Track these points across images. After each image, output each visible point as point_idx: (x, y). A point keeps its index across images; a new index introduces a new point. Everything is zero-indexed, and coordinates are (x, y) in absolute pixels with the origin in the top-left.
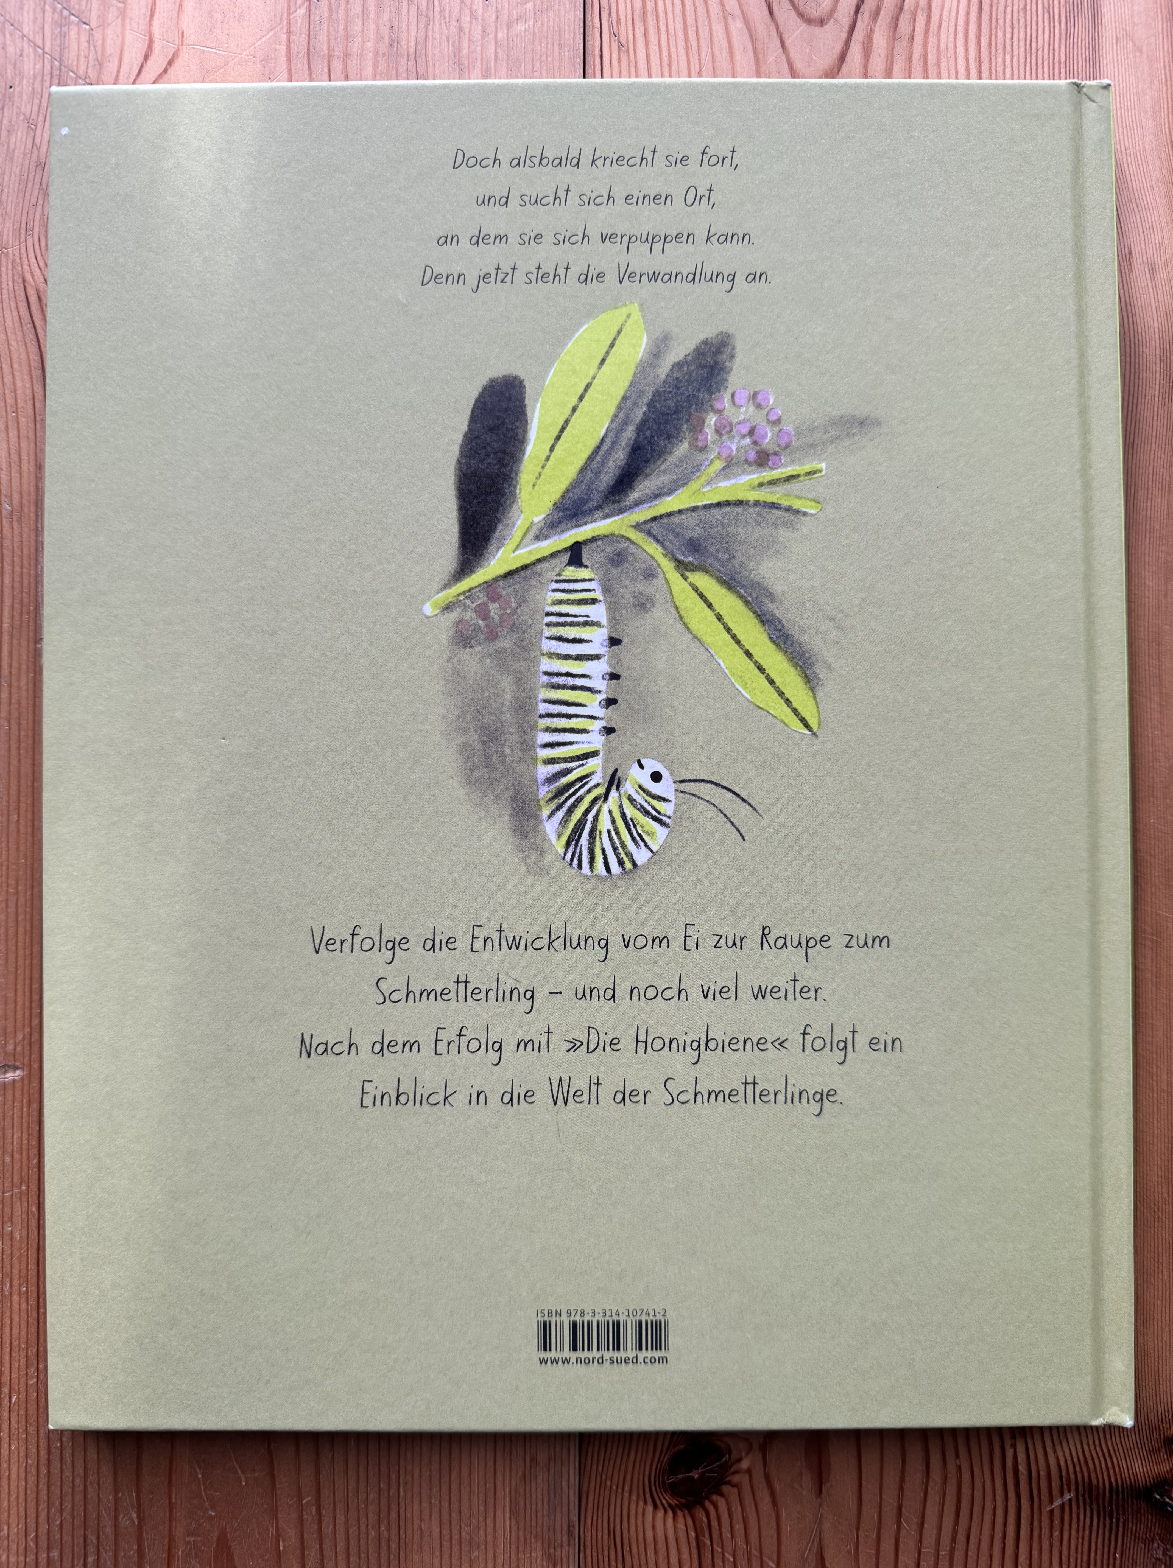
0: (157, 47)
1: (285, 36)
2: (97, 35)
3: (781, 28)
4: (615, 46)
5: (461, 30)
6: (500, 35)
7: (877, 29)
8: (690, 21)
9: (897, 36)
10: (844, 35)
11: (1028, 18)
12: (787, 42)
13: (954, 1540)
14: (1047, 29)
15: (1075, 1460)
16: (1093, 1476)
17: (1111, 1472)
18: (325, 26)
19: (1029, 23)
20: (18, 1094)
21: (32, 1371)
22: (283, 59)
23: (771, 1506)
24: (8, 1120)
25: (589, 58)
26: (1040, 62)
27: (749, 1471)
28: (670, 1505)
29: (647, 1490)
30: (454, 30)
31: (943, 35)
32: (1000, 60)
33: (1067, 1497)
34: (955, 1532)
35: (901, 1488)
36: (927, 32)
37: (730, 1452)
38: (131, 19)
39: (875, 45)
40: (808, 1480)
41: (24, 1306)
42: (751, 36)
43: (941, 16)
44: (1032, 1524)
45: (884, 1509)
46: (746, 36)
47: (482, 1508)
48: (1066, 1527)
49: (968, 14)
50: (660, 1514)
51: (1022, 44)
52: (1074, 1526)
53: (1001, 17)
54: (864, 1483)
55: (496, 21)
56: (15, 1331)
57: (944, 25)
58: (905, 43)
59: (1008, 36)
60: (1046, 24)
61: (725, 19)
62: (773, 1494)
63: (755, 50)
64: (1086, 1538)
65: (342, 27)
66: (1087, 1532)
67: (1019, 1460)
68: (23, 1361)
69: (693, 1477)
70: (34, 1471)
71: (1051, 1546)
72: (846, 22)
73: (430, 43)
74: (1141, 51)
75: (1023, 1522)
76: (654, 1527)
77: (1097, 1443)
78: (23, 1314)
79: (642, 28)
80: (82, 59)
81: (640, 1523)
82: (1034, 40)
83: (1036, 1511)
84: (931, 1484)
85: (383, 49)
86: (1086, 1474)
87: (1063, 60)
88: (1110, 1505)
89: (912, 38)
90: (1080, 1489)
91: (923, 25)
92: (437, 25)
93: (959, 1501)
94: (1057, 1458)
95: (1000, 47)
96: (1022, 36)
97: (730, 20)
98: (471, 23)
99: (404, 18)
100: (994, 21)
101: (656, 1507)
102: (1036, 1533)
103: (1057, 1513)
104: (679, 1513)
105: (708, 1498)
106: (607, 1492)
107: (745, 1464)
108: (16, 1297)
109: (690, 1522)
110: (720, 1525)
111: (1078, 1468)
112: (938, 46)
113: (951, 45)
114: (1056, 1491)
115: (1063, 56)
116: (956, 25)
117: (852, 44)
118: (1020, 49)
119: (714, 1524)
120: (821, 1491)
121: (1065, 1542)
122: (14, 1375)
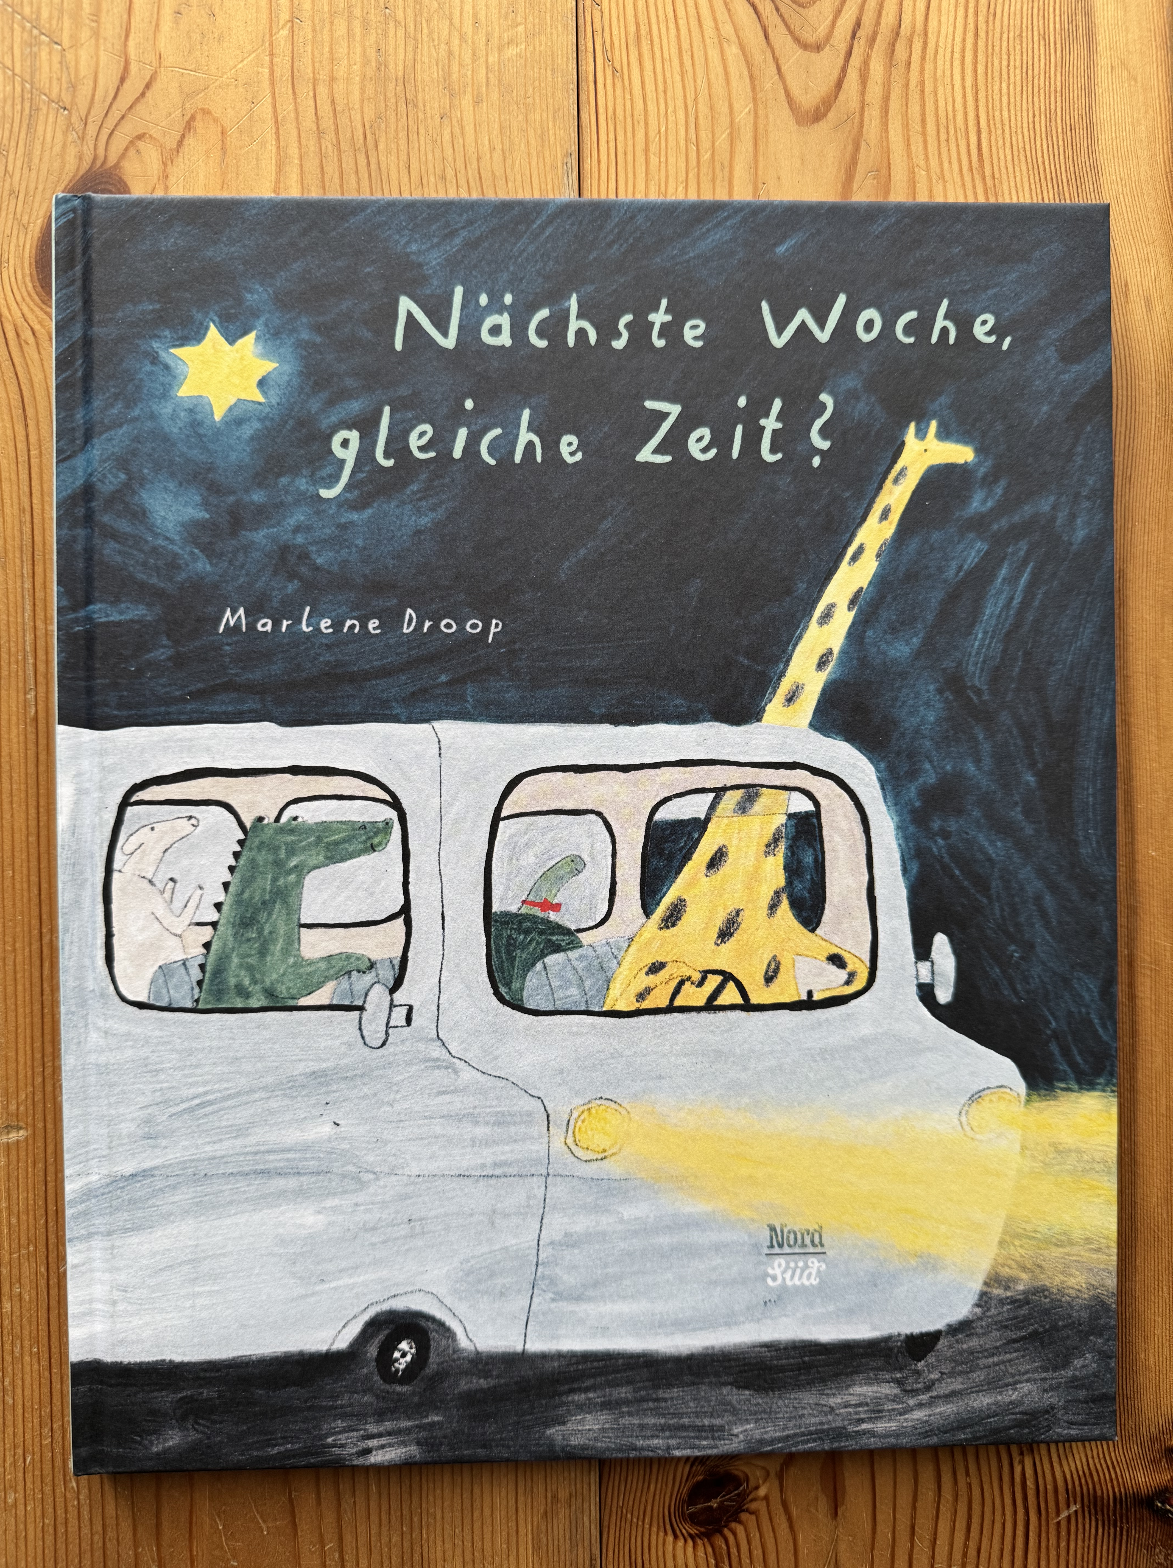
0: (134, 68)
1: (267, 58)
2: (70, 56)
3: (777, 54)
4: (609, 72)
5: (450, 53)
6: (491, 59)
7: (874, 56)
8: (685, 46)
9: (894, 63)
10: (841, 61)
11: (1024, 45)
12: (783, 69)
13: (965, 1555)
14: (1042, 56)
15: (1081, 1473)
16: (1098, 1487)
17: (1115, 1483)
18: (309, 48)
19: (1024, 50)
20: (23, 1154)
21: (46, 1430)
22: (266, 83)
23: (787, 1530)
24: (13, 1180)
25: (583, 84)
26: (1036, 90)
27: (766, 1498)
28: (690, 1535)
29: (667, 1521)
30: (443, 53)
31: (940, 62)
32: (996, 88)
33: (1073, 1508)
34: (966, 1546)
35: (914, 1508)
36: (923, 58)
37: (747, 1479)
38: (105, 39)
39: (871, 72)
40: (823, 1505)
41: (36, 1366)
42: (747, 62)
43: (937, 42)
44: (1040, 1536)
45: (898, 1528)
46: (742, 63)
47: (504, 1546)
48: (1073, 1537)
49: (964, 40)
50: (681, 1543)
51: (1018, 71)
52: (1080, 1536)
53: (997, 43)
54: (878, 1504)
55: (487, 45)
56: (28, 1392)
57: (941, 51)
58: (902, 69)
59: (1005, 63)
60: (1042, 52)
61: (721, 44)
62: (790, 1519)
63: (751, 76)
64: (1092, 1547)
65: (327, 49)
66: (1092, 1542)
67: (1027, 1475)
68: (36, 1421)
69: (711, 1507)
70: (51, 1530)
71: (1058, 1556)
72: (843, 48)
73: (418, 67)
74: (1136, 80)
75: (1031, 1534)
76: (674, 1556)
77: (1101, 1456)
78: (35, 1375)
79: (637, 53)
80: (55, 82)
81: (660, 1553)
82: (1030, 67)
83: (1043, 1523)
84: (942, 1501)
85: (370, 72)
86: (1091, 1486)
87: (1059, 89)
88: (1115, 1514)
89: (909, 64)
90: (1086, 1500)
91: (919, 52)
92: (426, 48)
93: (970, 1517)
94: (1064, 1472)
95: (996, 74)
96: (1018, 63)
97: (725, 45)
98: (460, 46)
99: (392, 41)
100: (990, 47)
101: (676, 1537)
102: (1043, 1544)
103: (1064, 1525)
104: (699, 1542)
105: (726, 1526)
106: (628, 1525)
107: (762, 1492)
108: (27, 1358)
109: (709, 1550)
110: (739, 1551)
111: (1083, 1481)
112: (935, 74)
113: (948, 73)
114: (1062, 1504)
115: (1059, 84)
116: (952, 52)
117: (849, 71)
118: (1016, 76)
119: (734, 1550)
120: (836, 1513)
121: (1072, 1552)
122: (28, 1436)
